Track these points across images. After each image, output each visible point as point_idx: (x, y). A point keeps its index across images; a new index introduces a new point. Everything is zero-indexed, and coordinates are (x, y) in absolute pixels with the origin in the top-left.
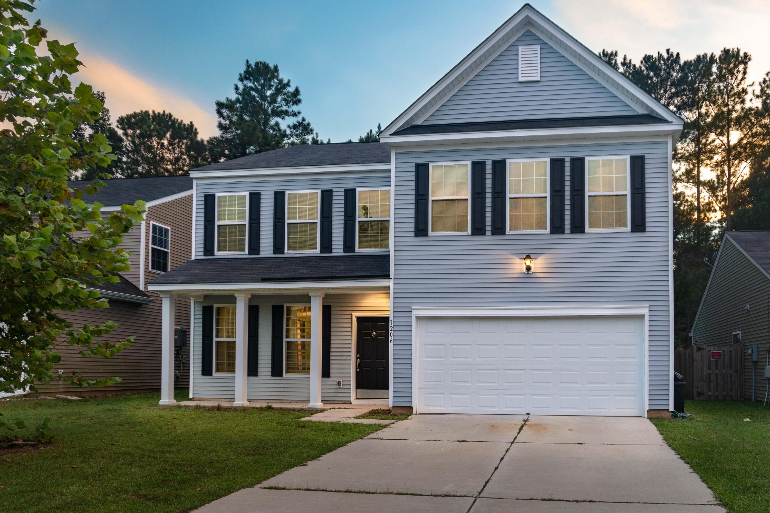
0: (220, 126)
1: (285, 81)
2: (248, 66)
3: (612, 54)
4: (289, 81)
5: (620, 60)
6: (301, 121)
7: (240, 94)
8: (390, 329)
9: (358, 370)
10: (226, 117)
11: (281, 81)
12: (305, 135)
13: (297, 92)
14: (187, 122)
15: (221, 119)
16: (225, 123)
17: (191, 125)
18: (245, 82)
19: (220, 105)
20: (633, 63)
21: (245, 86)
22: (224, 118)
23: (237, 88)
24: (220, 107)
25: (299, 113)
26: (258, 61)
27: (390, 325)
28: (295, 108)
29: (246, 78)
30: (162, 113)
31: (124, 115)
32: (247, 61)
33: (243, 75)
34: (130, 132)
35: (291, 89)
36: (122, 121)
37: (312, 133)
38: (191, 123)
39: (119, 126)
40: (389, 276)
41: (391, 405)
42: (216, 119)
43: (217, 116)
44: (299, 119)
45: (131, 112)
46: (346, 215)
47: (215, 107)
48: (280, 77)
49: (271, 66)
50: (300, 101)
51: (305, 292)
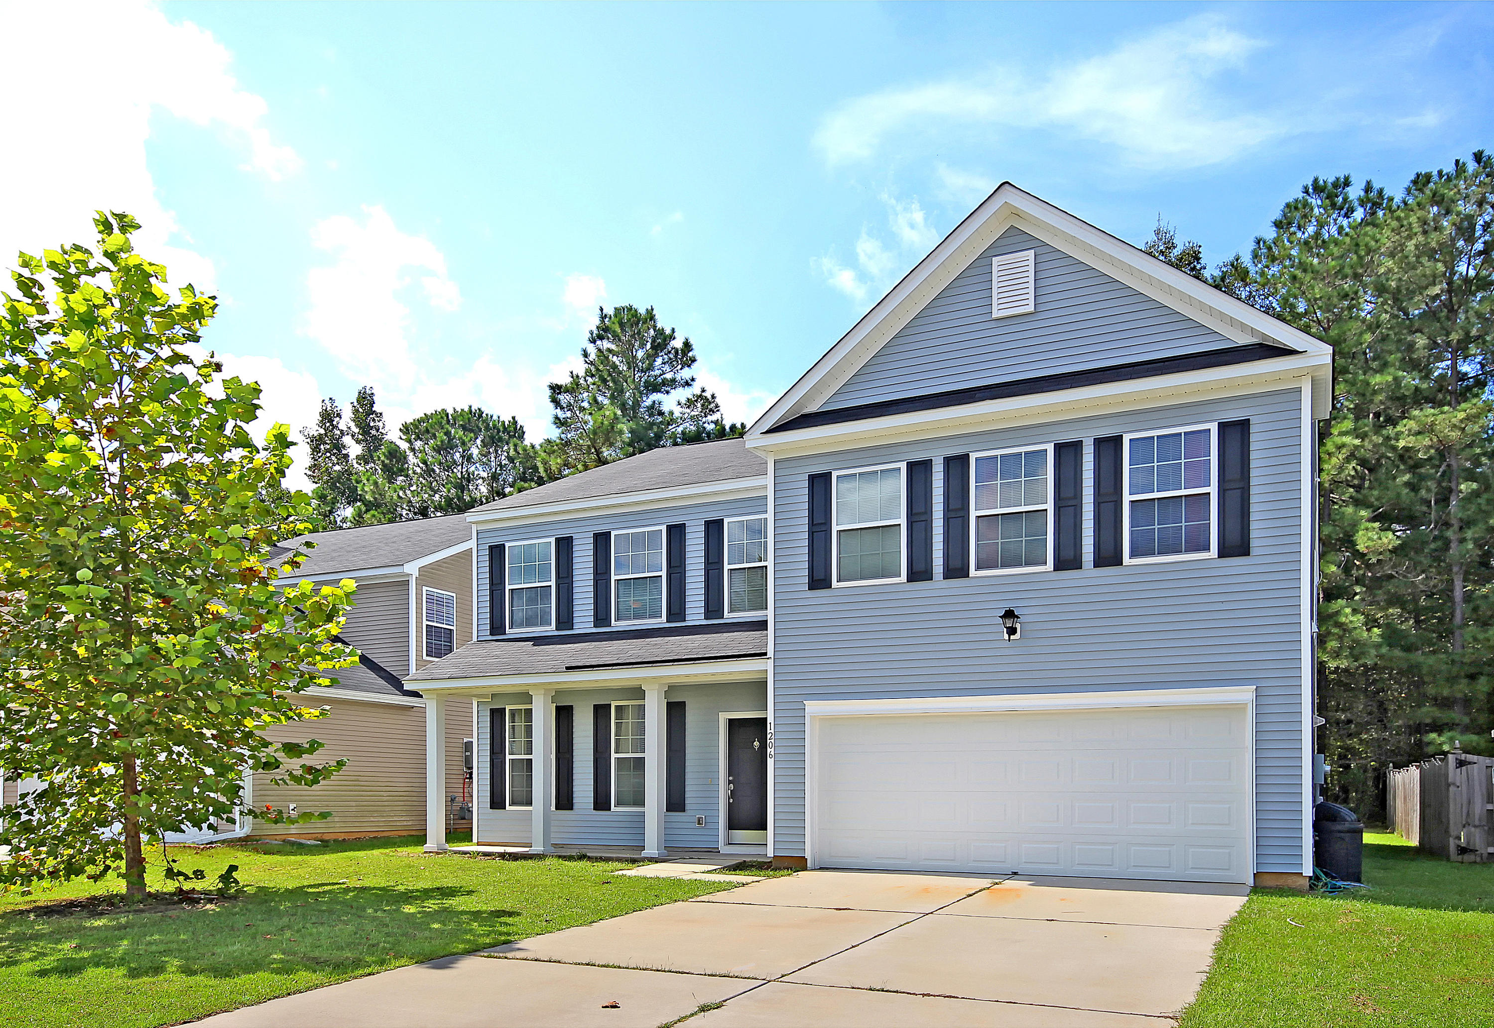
0: (559, 422)
1: (668, 331)
2: (603, 317)
3: (1336, 185)
4: (673, 330)
5: (1355, 192)
6: (699, 393)
7: (592, 363)
8: (769, 737)
9: (731, 801)
10: (565, 405)
11: (660, 332)
12: (706, 417)
13: (687, 346)
14: (506, 418)
15: (558, 410)
16: (564, 416)
17: (514, 421)
18: (599, 342)
19: (556, 389)
20: (1387, 193)
21: (599, 350)
22: (562, 408)
23: (586, 355)
24: (555, 391)
25: (693, 380)
26: (618, 306)
27: (769, 731)
28: (686, 374)
29: (601, 338)
30: (466, 409)
31: (410, 420)
32: (602, 310)
33: (596, 332)
34: (418, 444)
35: (678, 343)
36: (405, 429)
37: (718, 411)
38: (514, 418)
39: (404, 437)
40: (765, 654)
41: (770, 854)
42: (551, 410)
43: (552, 405)
44: (696, 389)
45: (419, 415)
46: (707, 562)
47: (548, 392)
48: (659, 326)
49: (642, 311)
50: (693, 360)
51: (635, 683)
